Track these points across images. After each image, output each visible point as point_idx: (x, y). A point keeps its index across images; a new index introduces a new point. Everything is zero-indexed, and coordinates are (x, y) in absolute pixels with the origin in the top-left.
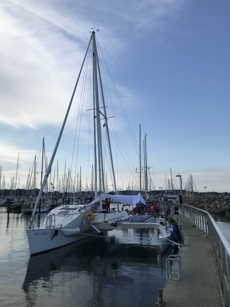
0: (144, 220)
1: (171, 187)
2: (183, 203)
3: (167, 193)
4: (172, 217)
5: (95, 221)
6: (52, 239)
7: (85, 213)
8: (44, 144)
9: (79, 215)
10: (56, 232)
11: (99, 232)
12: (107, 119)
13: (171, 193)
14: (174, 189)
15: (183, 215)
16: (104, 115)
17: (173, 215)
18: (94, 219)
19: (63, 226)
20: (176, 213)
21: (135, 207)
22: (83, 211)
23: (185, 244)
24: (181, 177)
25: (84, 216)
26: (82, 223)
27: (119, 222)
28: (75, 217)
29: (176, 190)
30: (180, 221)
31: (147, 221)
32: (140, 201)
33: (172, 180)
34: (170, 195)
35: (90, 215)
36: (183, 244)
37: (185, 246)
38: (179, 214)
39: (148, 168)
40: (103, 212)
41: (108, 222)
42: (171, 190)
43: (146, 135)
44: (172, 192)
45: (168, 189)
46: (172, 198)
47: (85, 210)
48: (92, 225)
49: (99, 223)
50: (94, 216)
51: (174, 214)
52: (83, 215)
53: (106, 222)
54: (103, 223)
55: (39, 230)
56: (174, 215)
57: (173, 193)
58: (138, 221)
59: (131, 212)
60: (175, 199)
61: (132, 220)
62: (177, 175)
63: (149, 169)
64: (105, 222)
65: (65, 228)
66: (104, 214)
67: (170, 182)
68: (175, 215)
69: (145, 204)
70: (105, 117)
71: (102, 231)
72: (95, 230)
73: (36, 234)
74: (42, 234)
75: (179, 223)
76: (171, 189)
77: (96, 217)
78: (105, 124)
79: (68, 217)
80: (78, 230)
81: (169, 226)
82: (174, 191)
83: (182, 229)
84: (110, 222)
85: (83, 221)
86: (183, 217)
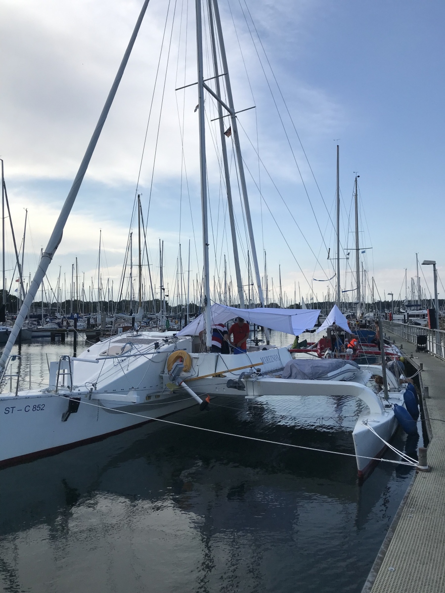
0: (320, 372)
1: (416, 294)
2: (438, 327)
3: (407, 306)
4: (410, 361)
5: (193, 374)
6: (66, 420)
7: (170, 352)
8: (141, 206)
9: (150, 356)
10: (73, 405)
11: (201, 401)
12: (236, 115)
13: (417, 305)
14: (423, 298)
15: (438, 355)
16: (228, 106)
17: (412, 355)
18: (192, 369)
19: (99, 387)
20: (420, 349)
22: (165, 347)
24: (434, 265)
25: (168, 358)
26: (161, 378)
27: (251, 378)
28: (142, 360)
29: (427, 300)
30: (427, 371)
31: (330, 375)
32: (334, 323)
33: (419, 278)
34: (413, 310)
35: (180, 358)
36: (424, 464)
37: (430, 470)
38: (428, 351)
39: (360, 251)
40: (214, 349)
41: (225, 376)
42: (417, 301)
43: (358, 177)
44: (419, 303)
45: (410, 299)
46: (418, 316)
47: (171, 345)
48: (184, 384)
49: (202, 378)
50: (191, 359)
51: (417, 351)
52: (163, 356)
53: (219, 375)
54: (211, 377)
55: (17, 398)
56: (415, 354)
57: (420, 306)
58: (305, 376)
60: (424, 318)
61: (290, 372)
62: (425, 261)
63: (363, 252)
64: (216, 376)
65: (105, 390)
66: (214, 355)
67: (416, 284)
68: (418, 353)
70: (231, 110)
71: (207, 399)
72: (189, 395)
73: (7, 411)
74: (27, 409)
75: (425, 378)
76: (417, 298)
77: (195, 361)
78: (230, 128)
79: (124, 361)
80: (133, 398)
81: (397, 387)
82: (422, 302)
83: (429, 398)
84: (229, 376)
85: (163, 372)
86: (437, 359)
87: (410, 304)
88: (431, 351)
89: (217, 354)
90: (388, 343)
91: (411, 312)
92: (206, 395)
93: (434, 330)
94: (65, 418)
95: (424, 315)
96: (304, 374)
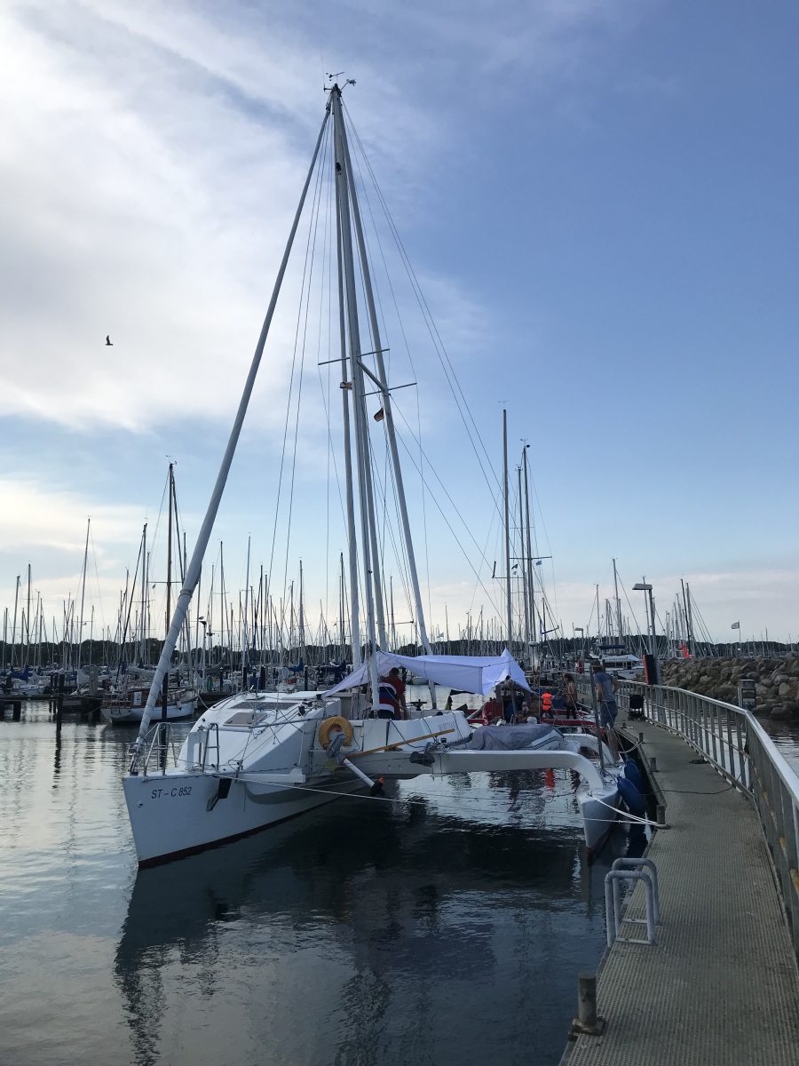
0: (523, 739)
1: (615, 627)
2: (660, 682)
3: (601, 648)
4: (622, 732)
5: (356, 747)
6: (211, 809)
7: (319, 719)
8: (174, 483)
9: (299, 725)
10: (224, 786)
11: (371, 783)
12: (390, 392)
13: (617, 647)
14: (626, 633)
15: (661, 723)
16: (379, 379)
17: (624, 724)
18: (353, 741)
19: (246, 765)
20: (634, 716)
21: (494, 696)
22: (312, 713)
23: (668, 821)
24: (650, 590)
25: (318, 730)
26: (311, 755)
27: (437, 749)
28: (287, 732)
29: (632, 637)
30: (650, 743)
31: (534, 743)
32: (508, 678)
33: (619, 600)
34: (611, 655)
35: (337, 727)
36: (663, 823)
37: (668, 828)
38: (646, 718)
39: (534, 562)
40: (383, 714)
41: (401, 750)
42: (617, 638)
43: (528, 446)
44: (621, 642)
45: (604, 635)
46: (619, 664)
47: (319, 710)
48: (346, 761)
49: (370, 753)
50: (352, 729)
51: (630, 719)
52: (312, 725)
53: (393, 748)
54: (383, 751)
55: (164, 779)
56: (627, 722)
57: (623, 647)
58: (503, 746)
59: (480, 713)
60: (629, 668)
61: (482, 742)
62: (637, 584)
63: (538, 564)
64: (390, 750)
65: (252, 770)
67: (613, 610)
68: (632, 722)
69: (525, 685)
70: (382, 385)
71: (380, 780)
72: (356, 777)
73: (155, 794)
74: (174, 792)
75: (647, 751)
76: (617, 634)
77: (357, 731)
78: (382, 409)
79: (264, 733)
80: (297, 776)
81: (612, 762)
82: (624, 640)
83: (657, 771)
84: (408, 749)
85: (313, 747)
86: (660, 729)
87: (607, 644)
88: (651, 717)
89: (387, 720)
90: (584, 709)
91: (608, 659)
92: (378, 776)
93: (654, 686)
94: (211, 806)
95: (629, 663)
96: (503, 744)
